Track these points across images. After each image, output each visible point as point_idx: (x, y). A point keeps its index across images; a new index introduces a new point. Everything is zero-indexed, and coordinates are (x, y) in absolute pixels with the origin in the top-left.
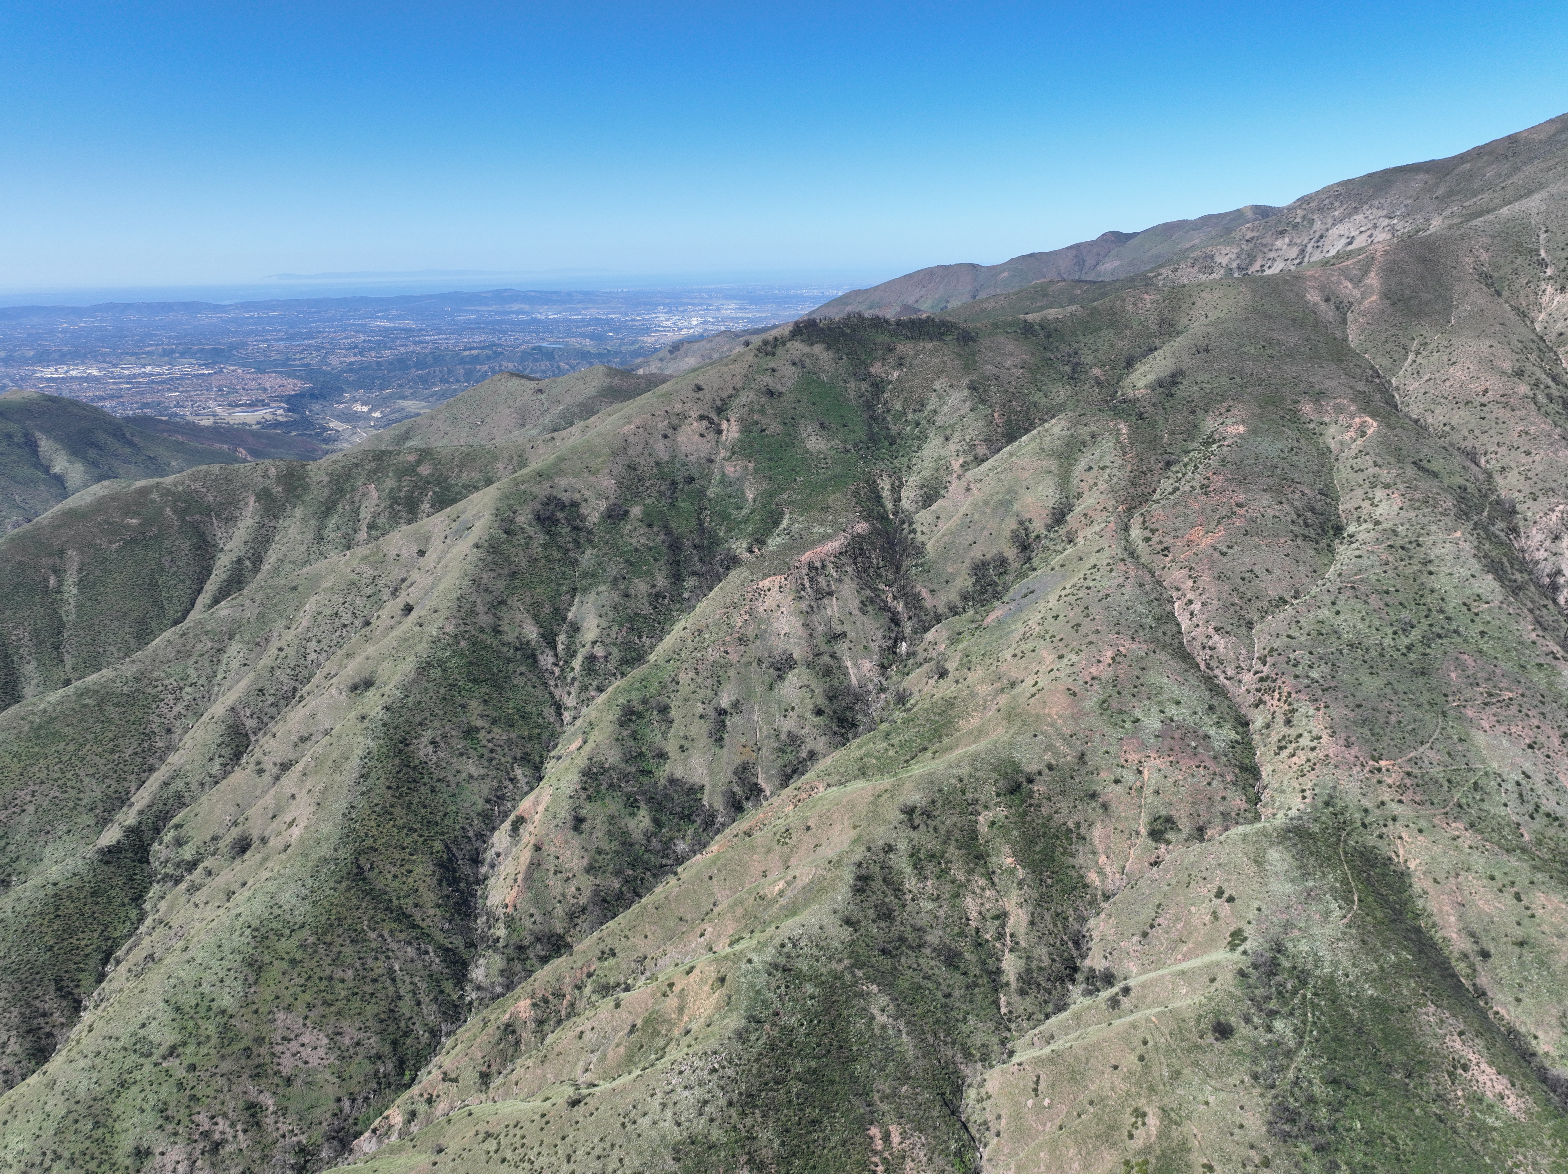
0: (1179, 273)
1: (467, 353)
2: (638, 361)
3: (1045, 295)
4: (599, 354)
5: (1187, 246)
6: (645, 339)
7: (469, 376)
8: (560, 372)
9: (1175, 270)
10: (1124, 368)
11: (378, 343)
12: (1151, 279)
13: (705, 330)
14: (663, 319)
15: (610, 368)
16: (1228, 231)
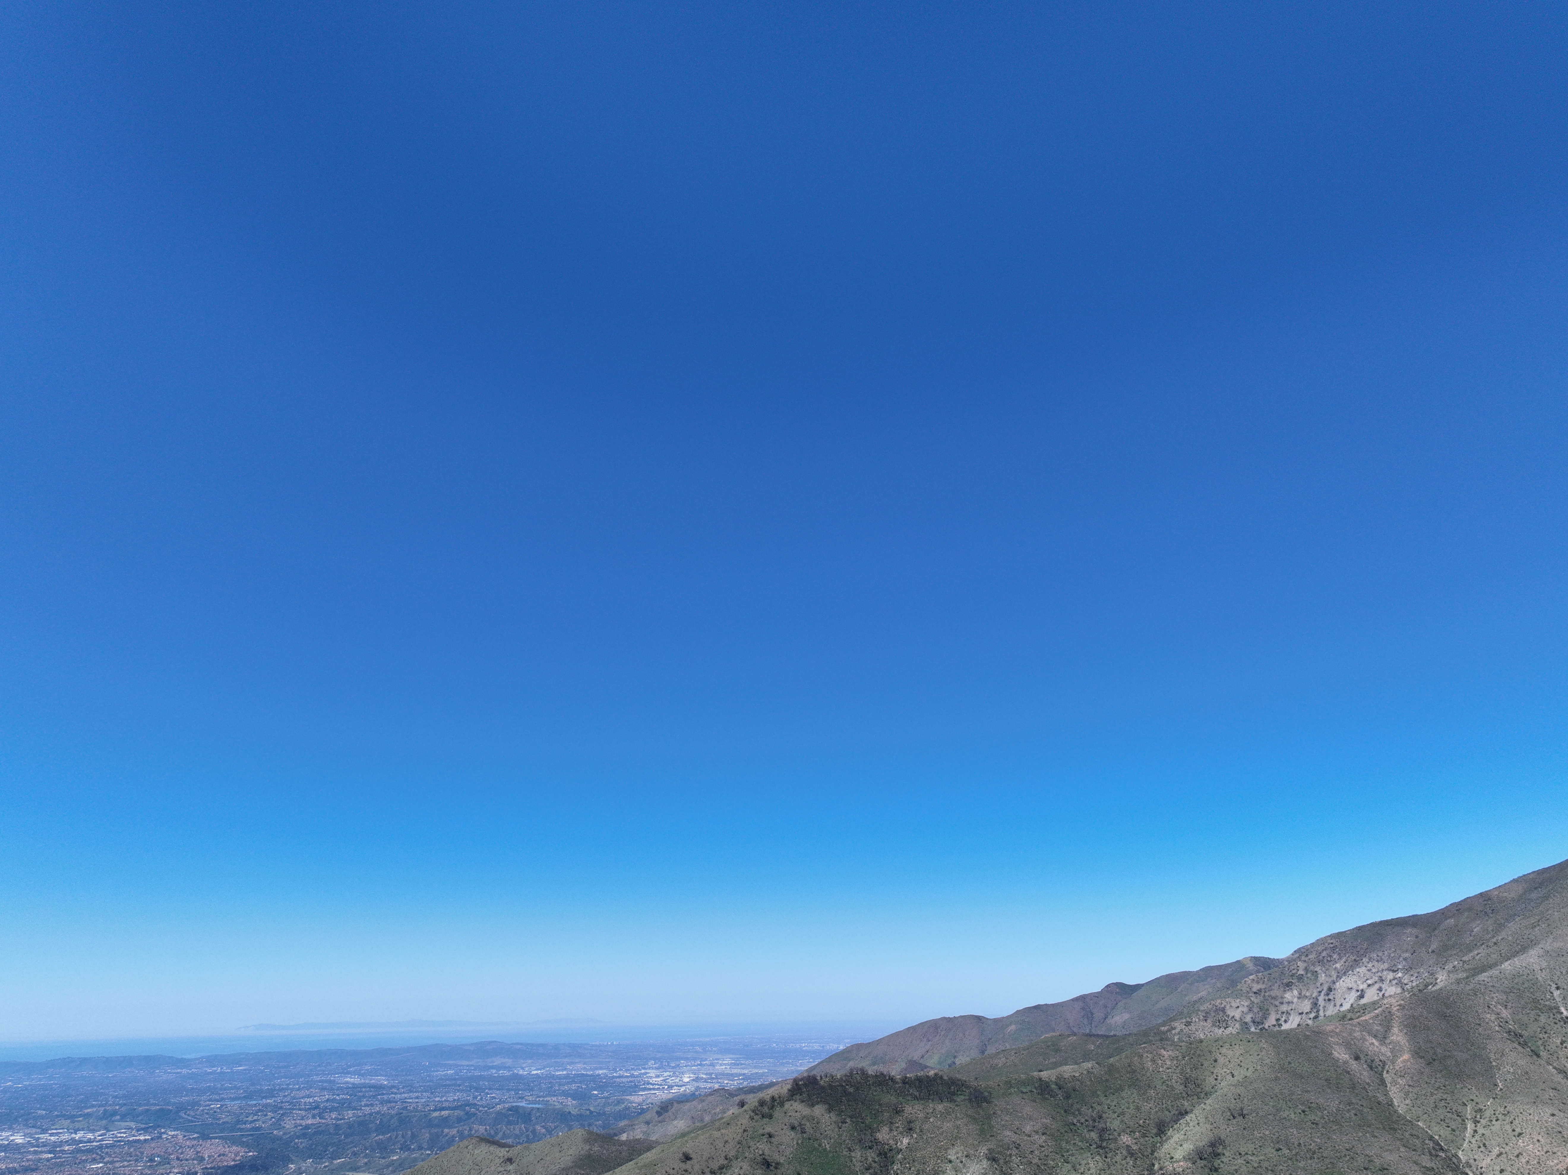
0: (1193, 1027)
1: (436, 1114)
2: (622, 1124)
3: (1057, 1050)
4: (581, 1116)
5: (1195, 998)
6: (632, 1098)
7: (433, 1142)
8: (535, 1137)
9: (1188, 1024)
10: (1156, 1136)
11: (342, 1102)
12: (1164, 1033)
13: (698, 1088)
14: (653, 1075)
15: (590, 1133)
16: (1233, 983)
